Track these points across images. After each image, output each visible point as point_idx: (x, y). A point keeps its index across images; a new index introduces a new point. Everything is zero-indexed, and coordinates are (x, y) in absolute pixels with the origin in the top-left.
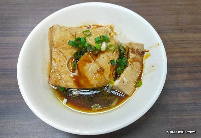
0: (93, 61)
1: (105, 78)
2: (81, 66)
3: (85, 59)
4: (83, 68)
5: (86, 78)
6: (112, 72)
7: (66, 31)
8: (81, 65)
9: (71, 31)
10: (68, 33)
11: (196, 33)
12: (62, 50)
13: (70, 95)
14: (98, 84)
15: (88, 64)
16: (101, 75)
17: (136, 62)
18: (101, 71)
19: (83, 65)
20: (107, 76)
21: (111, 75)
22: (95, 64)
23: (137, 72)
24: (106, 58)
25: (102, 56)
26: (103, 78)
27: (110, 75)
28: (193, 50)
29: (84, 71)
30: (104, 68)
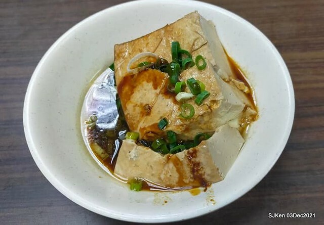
0: (158, 91)
1: (139, 122)
2: (146, 76)
3: (158, 77)
4: (143, 81)
5: (132, 93)
6: (149, 130)
7: (195, 33)
8: (147, 75)
9: (198, 40)
10: (193, 37)
12: (164, 41)
14: (128, 116)
15: (150, 85)
16: (141, 112)
18: (147, 110)
19: (147, 78)
20: (142, 125)
21: (145, 131)
22: (153, 96)
24: (167, 109)
25: (169, 101)
26: (138, 119)
27: (144, 128)
29: (140, 83)
30: (152, 114)
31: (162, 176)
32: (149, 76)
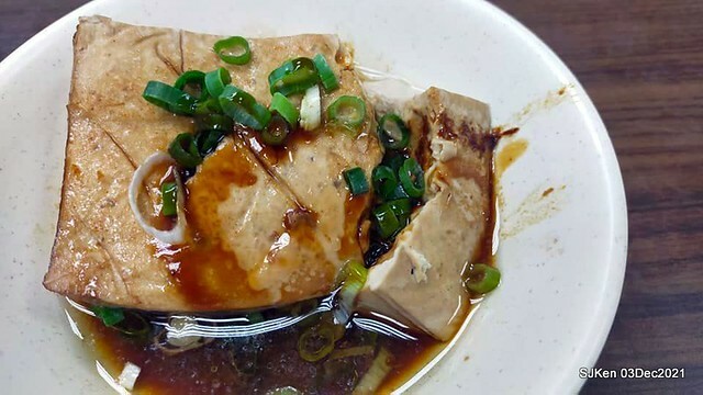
0: (262, 175)
1: (320, 256)
2: (205, 199)
3: (226, 165)
4: (215, 212)
5: (231, 256)
6: (352, 227)
7: (139, 46)
8: (204, 193)
9: (160, 47)
10: (148, 54)
11: (674, 81)
12: (114, 128)
13: (157, 345)
14: (288, 289)
15: (237, 193)
16: (300, 240)
17: (463, 180)
18: (302, 221)
19: (214, 196)
20: (330, 246)
21: (351, 241)
22: (273, 192)
23: (471, 225)
24: (322, 163)
25: (305, 152)
26: (312, 254)
27: (344, 241)
28: (680, 142)
29: (217, 223)
30: (318, 209)
31: (470, 217)
32: (212, 190)
